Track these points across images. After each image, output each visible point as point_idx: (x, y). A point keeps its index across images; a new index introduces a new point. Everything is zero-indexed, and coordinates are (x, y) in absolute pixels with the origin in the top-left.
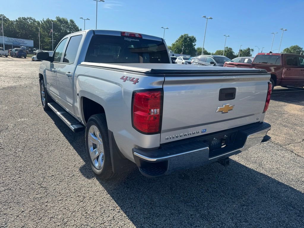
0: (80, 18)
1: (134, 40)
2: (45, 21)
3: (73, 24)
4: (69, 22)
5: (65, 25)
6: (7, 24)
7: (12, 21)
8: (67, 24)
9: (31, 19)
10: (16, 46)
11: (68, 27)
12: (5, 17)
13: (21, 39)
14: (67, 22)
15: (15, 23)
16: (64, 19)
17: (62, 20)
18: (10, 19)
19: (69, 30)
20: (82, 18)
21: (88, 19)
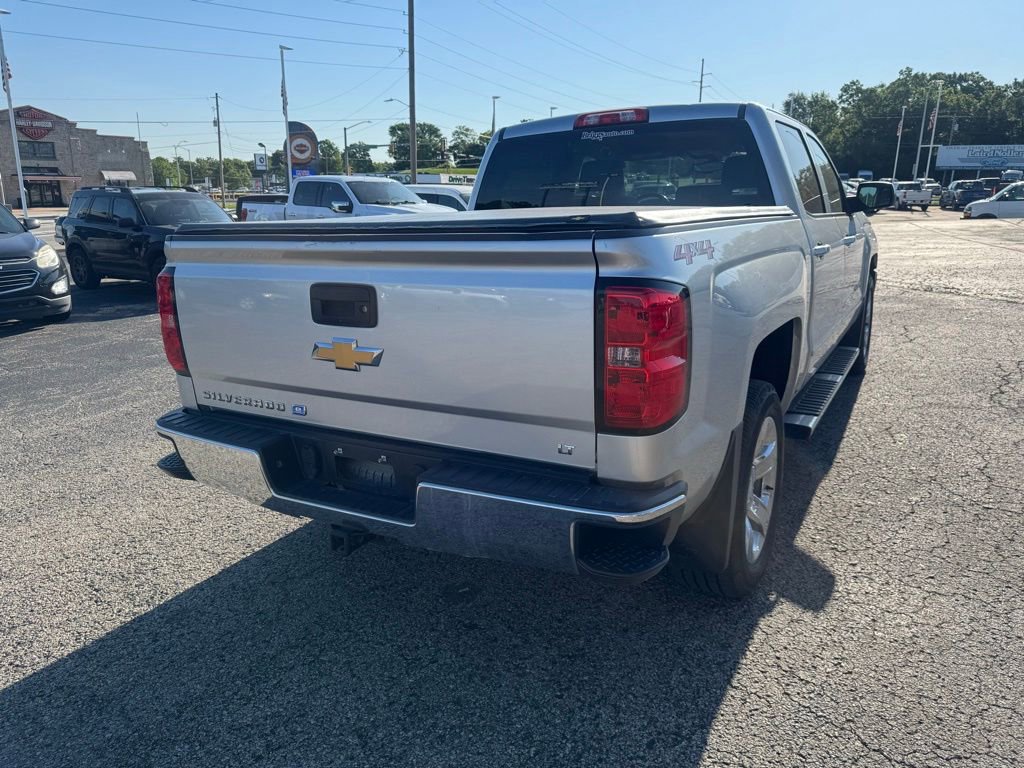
1: (615, 133)
6: (980, 100)
7: (999, 88)
10: (991, 171)
12: (983, 79)
13: (1011, 146)
15: (1009, 94)
18: (997, 84)
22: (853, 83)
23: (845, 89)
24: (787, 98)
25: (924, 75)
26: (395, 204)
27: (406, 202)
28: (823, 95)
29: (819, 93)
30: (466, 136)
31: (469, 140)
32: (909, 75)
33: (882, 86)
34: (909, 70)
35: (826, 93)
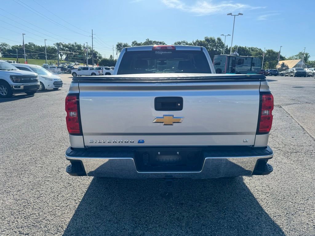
0: (221, 35)
2: (194, 42)
3: (219, 41)
4: (216, 40)
5: (212, 44)
8: (214, 43)
9: (184, 42)
11: (214, 46)
14: (214, 41)
16: (211, 39)
17: (210, 39)
19: (216, 48)
20: (223, 35)
21: (229, 35)
22: (135, 41)
23: (133, 43)
24: (117, 44)
25: (152, 41)
26: (9, 70)
27: (12, 70)
28: (127, 44)
29: (126, 43)
30: (6, 46)
31: (7, 48)
32: (148, 41)
33: (141, 43)
34: (148, 39)
35: (127, 43)
